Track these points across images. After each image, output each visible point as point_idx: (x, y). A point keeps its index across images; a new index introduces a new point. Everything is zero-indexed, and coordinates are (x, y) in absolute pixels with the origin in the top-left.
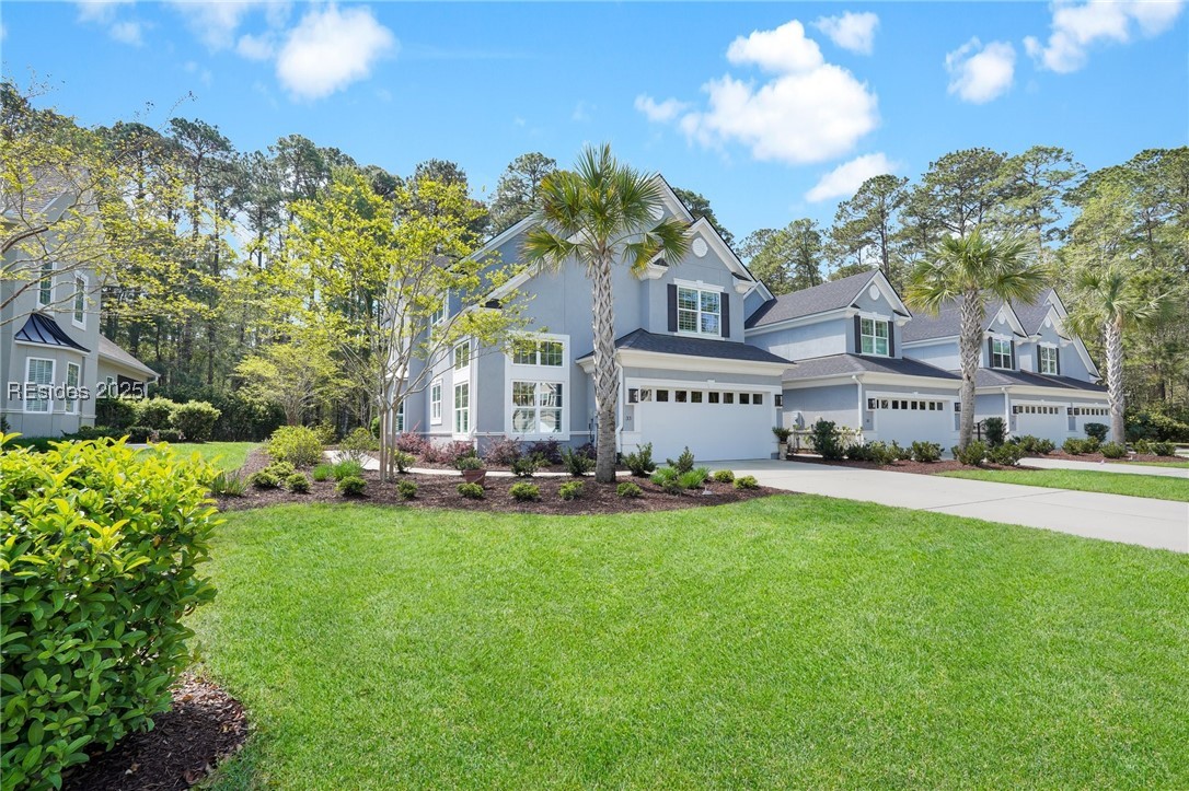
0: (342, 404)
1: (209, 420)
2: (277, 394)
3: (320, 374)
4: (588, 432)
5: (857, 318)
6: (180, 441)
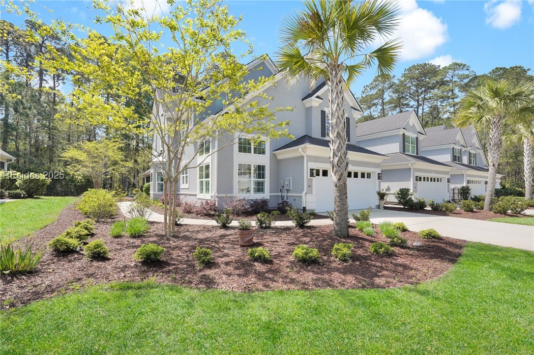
0: (124, 176)
1: (43, 185)
2: (87, 170)
3: (112, 159)
4: (280, 194)
5: (404, 135)
6: (23, 198)
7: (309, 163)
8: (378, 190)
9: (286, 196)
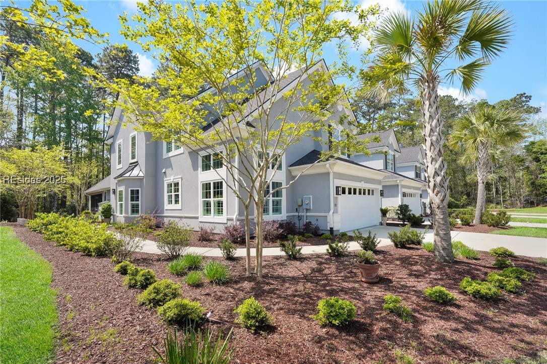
4: (296, 214)
7: (335, 180)
8: (380, 207)
9: (305, 216)
